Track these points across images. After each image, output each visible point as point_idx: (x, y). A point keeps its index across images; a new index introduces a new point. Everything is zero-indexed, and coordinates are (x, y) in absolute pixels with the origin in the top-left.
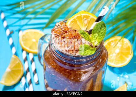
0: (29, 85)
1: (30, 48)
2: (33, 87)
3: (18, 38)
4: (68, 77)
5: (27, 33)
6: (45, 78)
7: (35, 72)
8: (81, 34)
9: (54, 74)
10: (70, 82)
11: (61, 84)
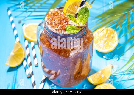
0: (29, 67)
1: (32, 38)
2: (33, 68)
3: (22, 30)
4: (59, 54)
5: (30, 26)
6: (42, 61)
7: (35, 56)
8: (68, 16)
9: (48, 53)
10: (60, 57)
11: (54, 61)
